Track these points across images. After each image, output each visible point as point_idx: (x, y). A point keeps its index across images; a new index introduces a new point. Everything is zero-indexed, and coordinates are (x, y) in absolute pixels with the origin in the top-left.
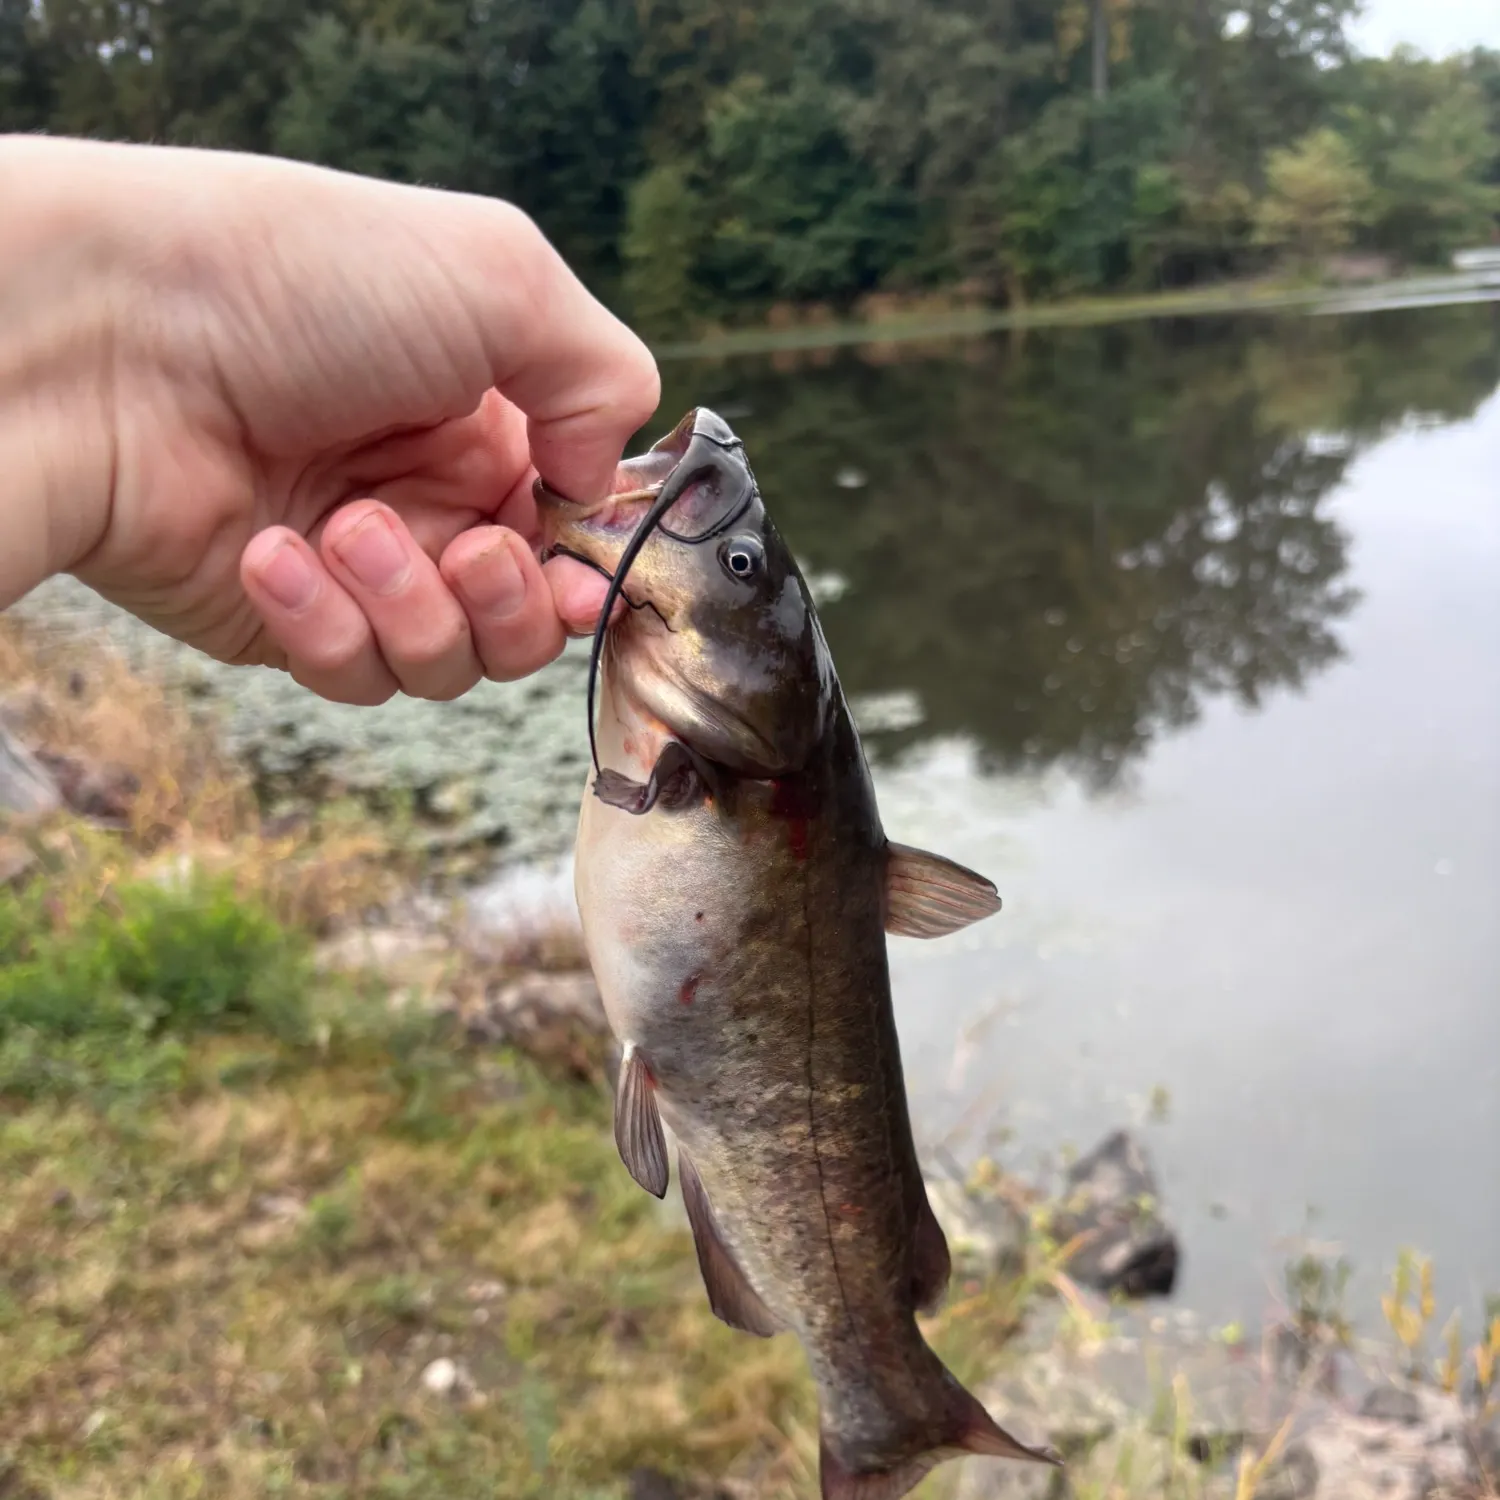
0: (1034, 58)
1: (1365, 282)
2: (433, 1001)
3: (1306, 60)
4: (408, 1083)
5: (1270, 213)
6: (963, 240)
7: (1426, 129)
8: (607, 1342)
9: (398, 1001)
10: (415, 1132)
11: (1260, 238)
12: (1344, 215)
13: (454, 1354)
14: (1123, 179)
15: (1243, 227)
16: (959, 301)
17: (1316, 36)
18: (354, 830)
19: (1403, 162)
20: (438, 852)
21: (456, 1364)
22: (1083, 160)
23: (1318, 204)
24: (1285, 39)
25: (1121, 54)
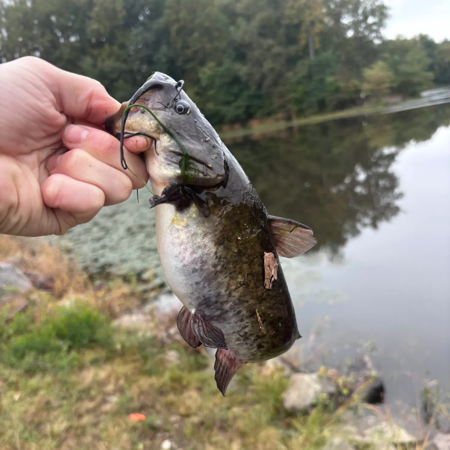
0: (292, 49)
1: (395, 104)
2: (149, 334)
3: (371, 42)
4: (145, 359)
5: (366, 86)
6: (277, 102)
7: (409, 58)
8: (215, 430)
9: (140, 334)
10: (149, 373)
11: (363, 95)
12: (387, 85)
13: (170, 438)
14: (322, 81)
15: (358, 91)
16: (277, 120)
17: (373, 35)
18: (119, 287)
19: (403, 68)
20: (145, 291)
21: (171, 441)
22: (309, 77)
23: (380, 82)
24: (364, 37)
25: (318, 46)
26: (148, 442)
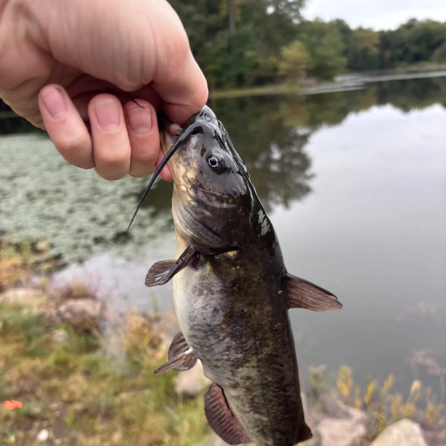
0: (213, 19)
1: (311, 86)
2: (36, 311)
3: (290, 21)
4: (29, 339)
5: (283, 66)
7: (325, 40)
8: (99, 418)
9: (25, 312)
10: (32, 354)
11: (281, 73)
12: (303, 66)
13: (48, 427)
14: (241, 55)
15: (275, 69)
17: (292, 14)
18: (10, 257)
19: (320, 51)
20: (38, 263)
21: (49, 430)
22: (229, 49)
23: (296, 63)
24: (285, 15)
25: (238, 18)
26: (21, 434)
